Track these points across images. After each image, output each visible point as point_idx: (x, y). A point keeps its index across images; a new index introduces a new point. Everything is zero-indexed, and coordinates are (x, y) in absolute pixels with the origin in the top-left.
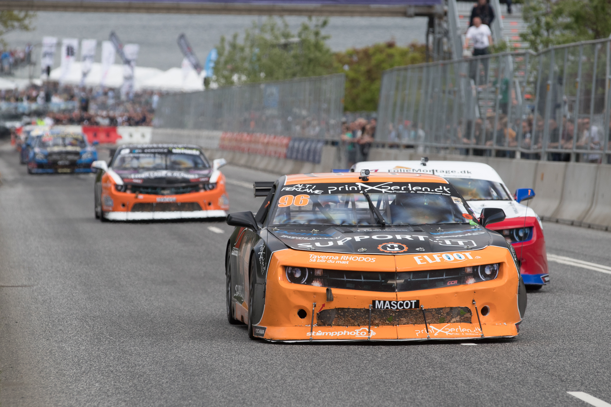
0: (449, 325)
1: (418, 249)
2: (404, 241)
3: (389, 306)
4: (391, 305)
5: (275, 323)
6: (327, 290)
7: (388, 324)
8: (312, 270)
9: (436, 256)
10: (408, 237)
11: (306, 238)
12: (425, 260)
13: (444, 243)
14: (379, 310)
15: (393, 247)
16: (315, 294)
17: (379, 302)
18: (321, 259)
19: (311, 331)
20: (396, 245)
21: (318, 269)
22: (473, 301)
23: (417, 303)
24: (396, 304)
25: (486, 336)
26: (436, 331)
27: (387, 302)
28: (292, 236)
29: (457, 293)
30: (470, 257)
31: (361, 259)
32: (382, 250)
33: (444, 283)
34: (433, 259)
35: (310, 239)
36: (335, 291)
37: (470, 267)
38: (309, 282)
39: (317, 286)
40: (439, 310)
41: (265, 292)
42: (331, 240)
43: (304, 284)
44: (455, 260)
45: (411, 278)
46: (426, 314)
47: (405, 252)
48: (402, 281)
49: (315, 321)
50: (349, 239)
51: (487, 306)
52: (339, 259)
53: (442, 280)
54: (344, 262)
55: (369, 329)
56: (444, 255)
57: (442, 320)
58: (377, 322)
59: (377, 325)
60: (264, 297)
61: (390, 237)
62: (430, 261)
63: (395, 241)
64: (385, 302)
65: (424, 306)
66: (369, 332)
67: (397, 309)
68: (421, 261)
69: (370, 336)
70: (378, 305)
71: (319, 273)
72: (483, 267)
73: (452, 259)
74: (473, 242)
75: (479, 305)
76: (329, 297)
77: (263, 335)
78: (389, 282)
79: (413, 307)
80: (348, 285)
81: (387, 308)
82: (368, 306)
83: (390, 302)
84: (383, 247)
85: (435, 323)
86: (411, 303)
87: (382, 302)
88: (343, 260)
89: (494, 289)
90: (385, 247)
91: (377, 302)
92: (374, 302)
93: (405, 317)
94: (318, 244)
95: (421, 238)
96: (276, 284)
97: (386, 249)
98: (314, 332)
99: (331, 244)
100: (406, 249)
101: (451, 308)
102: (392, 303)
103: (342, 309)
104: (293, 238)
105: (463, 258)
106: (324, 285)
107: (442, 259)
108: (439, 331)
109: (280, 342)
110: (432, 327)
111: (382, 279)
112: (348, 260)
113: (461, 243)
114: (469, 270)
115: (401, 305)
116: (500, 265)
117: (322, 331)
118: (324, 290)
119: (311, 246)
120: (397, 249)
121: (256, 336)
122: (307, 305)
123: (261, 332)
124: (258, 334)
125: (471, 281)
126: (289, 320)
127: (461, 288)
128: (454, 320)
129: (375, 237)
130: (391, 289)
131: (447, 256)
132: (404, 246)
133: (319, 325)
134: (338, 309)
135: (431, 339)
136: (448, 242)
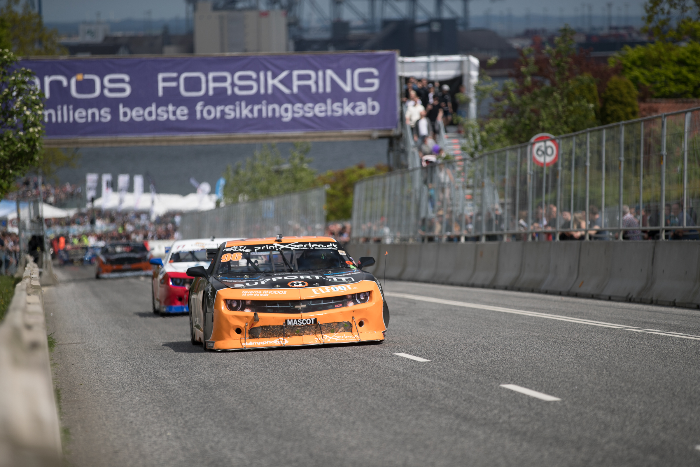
0: (337, 334)
1: (314, 285)
2: (306, 280)
3: (296, 323)
4: (298, 322)
5: (221, 338)
6: (255, 314)
7: (296, 335)
8: (244, 301)
9: (327, 288)
10: (308, 277)
11: (240, 281)
12: (319, 291)
13: (332, 280)
14: (290, 326)
15: (298, 284)
16: (247, 317)
17: (290, 320)
18: (250, 293)
19: (245, 342)
20: (300, 282)
21: (248, 300)
22: (353, 317)
23: (315, 321)
24: (301, 321)
25: (363, 340)
26: (328, 338)
27: (295, 320)
28: (230, 280)
29: (342, 312)
30: (350, 288)
31: (277, 292)
32: (290, 286)
33: (333, 306)
34: (325, 290)
35: (243, 281)
36: (260, 314)
37: (350, 295)
38: (242, 309)
39: (248, 312)
40: (330, 324)
41: (213, 318)
42: (256, 281)
43: (239, 311)
44: (340, 290)
45: (311, 304)
46: (322, 327)
47: (306, 287)
48: (305, 306)
49: (247, 335)
50: (268, 280)
51: (363, 320)
52: (262, 293)
53: (331, 304)
54: (265, 295)
55: (284, 339)
56: (333, 287)
57: (332, 331)
58: (289, 334)
59: (289, 336)
60: (213, 321)
61: (296, 277)
62: (323, 292)
63: (299, 279)
64: (293, 320)
65: (319, 322)
66: (284, 341)
67: (302, 324)
68: (317, 292)
69: (285, 343)
70: (289, 323)
71: (249, 303)
72: (359, 294)
73: (338, 290)
74: (352, 278)
75: (357, 320)
76: (256, 319)
77: (213, 347)
78: (296, 307)
79: (313, 323)
80: (268, 310)
81: (295, 324)
82: (282, 323)
83: (297, 320)
84: (291, 284)
85: (328, 333)
86: (311, 320)
87: (292, 321)
88: (264, 293)
89: (366, 309)
90: (292, 284)
91: (288, 321)
92: (286, 321)
93: (307, 330)
94: (248, 284)
95: (317, 277)
96: (220, 312)
97: (293, 285)
98: (247, 343)
99: (256, 283)
100: (307, 284)
101: (338, 323)
102: (298, 321)
103: (265, 327)
104: (231, 281)
105: (345, 289)
106: (252, 311)
107: (331, 290)
108: (331, 338)
109: (224, 351)
110: (326, 336)
111: (291, 305)
112: (268, 293)
113: (344, 279)
114: (349, 297)
115: (305, 322)
116: (370, 293)
117: (252, 342)
118: (252, 314)
119: (243, 286)
120: (301, 285)
121: (208, 348)
122: (241, 324)
123: (211, 345)
124: (210, 347)
125: (351, 304)
126: (230, 335)
127: (344, 309)
128: (340, 330)
129: (286, 278)
130: (297, 311)
131: (334, 288)
132: (306, 283)
133: (250, 338)
134: (262, 327)
135: (326, 343)
136: (335, 280)
